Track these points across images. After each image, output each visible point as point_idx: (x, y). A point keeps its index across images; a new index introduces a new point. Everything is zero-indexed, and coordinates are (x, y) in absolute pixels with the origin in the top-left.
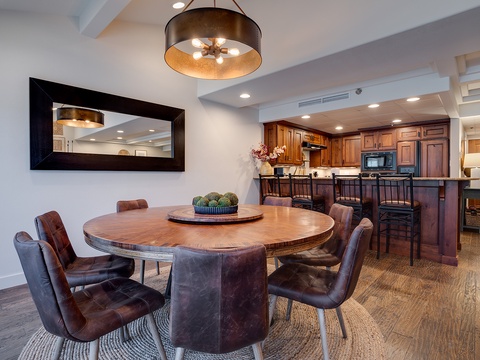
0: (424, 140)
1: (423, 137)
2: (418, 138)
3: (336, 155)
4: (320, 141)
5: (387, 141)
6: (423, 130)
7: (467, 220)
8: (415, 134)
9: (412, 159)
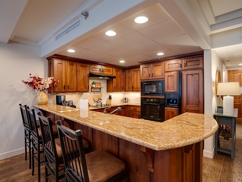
0: (185, 70)
1: (184, 68)
2: (180, 69)
3: (129, 83)
4: (112, 72)
5: (158, 71)
6: (184, 61)
7: (221, 143)
8: (177, 65)
9: (176, 87)
